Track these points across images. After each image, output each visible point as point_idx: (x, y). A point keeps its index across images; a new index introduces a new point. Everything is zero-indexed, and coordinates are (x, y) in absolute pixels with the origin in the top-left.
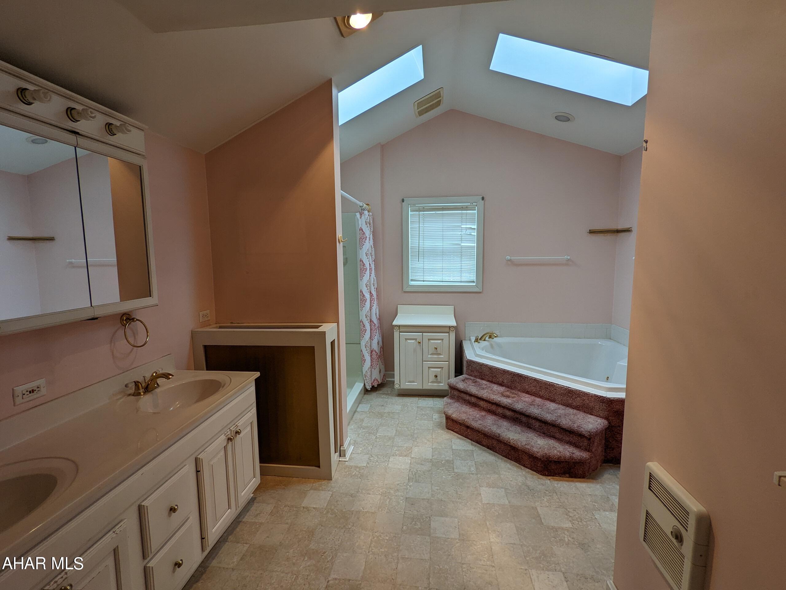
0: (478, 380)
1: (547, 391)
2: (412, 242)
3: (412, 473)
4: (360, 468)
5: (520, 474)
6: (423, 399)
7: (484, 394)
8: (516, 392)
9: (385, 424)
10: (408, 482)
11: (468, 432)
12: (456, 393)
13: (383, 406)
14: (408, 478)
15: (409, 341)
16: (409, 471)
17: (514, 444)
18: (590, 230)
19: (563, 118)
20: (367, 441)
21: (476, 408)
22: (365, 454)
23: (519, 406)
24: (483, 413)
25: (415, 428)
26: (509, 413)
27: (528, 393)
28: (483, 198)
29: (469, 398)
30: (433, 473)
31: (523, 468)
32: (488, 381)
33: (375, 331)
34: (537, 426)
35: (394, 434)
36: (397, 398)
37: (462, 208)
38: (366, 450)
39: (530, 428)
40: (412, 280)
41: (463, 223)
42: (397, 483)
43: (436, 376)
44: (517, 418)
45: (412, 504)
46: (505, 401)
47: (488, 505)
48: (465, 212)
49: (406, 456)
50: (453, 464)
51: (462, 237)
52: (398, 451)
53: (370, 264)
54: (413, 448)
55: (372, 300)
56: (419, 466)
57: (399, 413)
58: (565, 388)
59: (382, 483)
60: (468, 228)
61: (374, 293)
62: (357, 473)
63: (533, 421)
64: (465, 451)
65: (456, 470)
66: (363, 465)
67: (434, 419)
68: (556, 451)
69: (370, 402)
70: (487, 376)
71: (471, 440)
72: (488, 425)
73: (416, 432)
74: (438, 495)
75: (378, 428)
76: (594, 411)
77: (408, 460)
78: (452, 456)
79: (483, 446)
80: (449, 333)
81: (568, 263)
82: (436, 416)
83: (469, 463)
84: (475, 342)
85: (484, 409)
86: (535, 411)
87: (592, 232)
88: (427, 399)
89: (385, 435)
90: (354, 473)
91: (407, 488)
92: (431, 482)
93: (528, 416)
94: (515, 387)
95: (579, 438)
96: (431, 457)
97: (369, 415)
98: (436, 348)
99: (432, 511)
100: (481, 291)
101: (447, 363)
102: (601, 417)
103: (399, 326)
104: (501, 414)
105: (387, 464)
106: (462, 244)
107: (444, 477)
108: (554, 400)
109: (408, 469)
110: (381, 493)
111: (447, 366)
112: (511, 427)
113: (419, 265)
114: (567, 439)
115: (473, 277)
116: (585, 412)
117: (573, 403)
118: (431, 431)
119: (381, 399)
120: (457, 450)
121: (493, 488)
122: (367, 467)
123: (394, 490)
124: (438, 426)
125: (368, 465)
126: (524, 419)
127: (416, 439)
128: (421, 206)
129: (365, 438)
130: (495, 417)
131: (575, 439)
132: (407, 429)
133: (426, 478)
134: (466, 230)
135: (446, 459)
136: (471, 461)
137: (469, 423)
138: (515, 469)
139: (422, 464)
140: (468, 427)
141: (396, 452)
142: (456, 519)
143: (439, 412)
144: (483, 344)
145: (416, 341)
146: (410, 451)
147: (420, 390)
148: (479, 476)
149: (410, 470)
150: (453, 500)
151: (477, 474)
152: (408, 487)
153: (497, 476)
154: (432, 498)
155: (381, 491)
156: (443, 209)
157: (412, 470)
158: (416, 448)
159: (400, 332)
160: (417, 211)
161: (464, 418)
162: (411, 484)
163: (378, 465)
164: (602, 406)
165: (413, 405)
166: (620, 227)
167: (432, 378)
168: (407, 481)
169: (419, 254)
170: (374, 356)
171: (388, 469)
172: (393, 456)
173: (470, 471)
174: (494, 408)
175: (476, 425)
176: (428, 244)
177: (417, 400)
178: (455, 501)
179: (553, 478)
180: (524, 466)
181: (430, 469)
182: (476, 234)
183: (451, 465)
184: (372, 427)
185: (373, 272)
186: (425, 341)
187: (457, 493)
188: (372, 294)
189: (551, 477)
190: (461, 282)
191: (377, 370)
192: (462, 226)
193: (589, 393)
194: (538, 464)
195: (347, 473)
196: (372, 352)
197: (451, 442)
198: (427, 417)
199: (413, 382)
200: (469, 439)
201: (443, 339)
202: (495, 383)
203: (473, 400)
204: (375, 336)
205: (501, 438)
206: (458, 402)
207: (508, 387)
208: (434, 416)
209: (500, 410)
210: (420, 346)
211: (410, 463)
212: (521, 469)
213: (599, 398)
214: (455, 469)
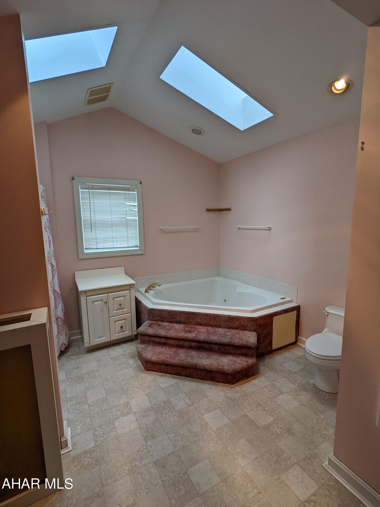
0: (160, 323)
1: (214, 321)
2: (85, 215)
3: (144, 430)
4: (89, 451)
5: (219, 389)
6: (112, 349)
7: (172, 333)
8: (192, 326)
9: (90, 386)
10: (146, 442)
11: (168, 369)
12: (146, 338)
13: (78, 368)
14: (143, 438)
15: (96, 303)
16: (140, 430)
17: (210, 368)
18: (207, 209)
19: (197, 132)
20: (81, 415)
21: (166, 346)
22: (87, 431)
23: (202, 337)
24: (174, 349)
25: (120, 380)
26: (194, 344)
27: (200, 325)
28: (141, 183)
29: (159, 339)
30: (161, 420)
31: (217, 383)
32: (168, 322)
33: (59, 299)
34: (217, 348)
35: (105, 395)
36: (88, 355)
37: (125, 189)
38: (86, 425)
39: (211, 351)
40: (86, 249)
41: (126, 201)
42: (136, 450)
43: (122, 327)
44: (201, 346)
45: (164, 467)
46: (191, 336)
47: (218, 431)
48: (128, 192)
49: (128, 414)
50: (170, 403)
51: (126, 212)
52: (118, 412)
53: (49, 237)
54: (129, 402)
55: (53, 271)
56: (145, 419)
57: (97, 370)
58: (228, 316)
59: (122, 457)
60: (131, 205)
61: (54, 264)
62: (90, 460)
63: (214, 345)
64: (172, 386)
65: (176, 409)
66: (91, 446)
67: (131, 365)
68: (238, 365)
69: (63, 368)
70: (167, 318)
71: (171, 374)
72: (184, 358)
73: (123, 384)
74: (178, 443)
75: (86, 393)
76: (247, 328)
77: (132, 417)
78: (165, 396)
79: (182, 376)
80: (129, 290)
81: (197, 230)
82: (131, 362)
83: (182, 396)
84: (145, 292)
85: (173, 346)
86: (214, 338)
87: (208, 210)
88: (114, 347)
89: (96, 399)
90: (86, 463)
91: (149, 451)
92: (165, 431)
93: (210, 343)
94: (191, 323)
95: (248, 350)
96: (150, 404)
97: (68, 383)
98: (121, 305)
99: (184, 464)
100: (144, 253)
101: (130, 314)
102: (252, 331)
103: (85, 292)
104: (188, 346)
105: (115, 432)
106: (127, 218)
107: (171, 420)
108: (220, 326)
109: (138, 428)
110: (128, 472)
111: (130, 316)
112: (200, 355)
113: (92, 235)
114: (239, 352)
115: (137, 242)
116: (241, 330)
117: (233, 326)
118: (135, 377)
119: (73, 361)
120: (165, 387)
121: (211, 411)
122: (96, 446)
123: (138, 460)
124: (138, 371)
125: (96, 443)
126: (207, 346)
127: (128, 391)
128: (90, 185)
129: (77, 411)
130: (184, 350)
131: (245, 351)
132: (114, 384)
133: (159, 429)
134: (130, 207)
135: (163, 401)
136: (181, 393)
137: (169, 361)
138: (213, 387)
139: (147, 416)
140: (167, 365)
141: (117, 413)
142: (207, 460)
143: (132, 357)
144: (151, 292)
145: (102, 301)
146: (129, 407)
147: (110, 341)
148: (195, 405)
149: (140, 427)
150: (192, 441)
151: (193, 404)
152: (149, 448)
153: (206, 399)
154: (176, 449)
155: (126, 469)
156: (109, 188)
157: (142, 427)
158: (132, 400)
159: (87, 296)
160: (86, 189)
161: (163, 358)
162: (150, 443)
163: (107, 438)
164: (253, 323)
165: (106, 357)
166: (222, 207)
167: (118, 329)
168: (144, 442)
169: (91, 226)
170: (60, 323)
171: (120, 438)
172: (117, 419)
173: (187, 404)
174: (181, 343)
175: (175, 361)
176: (98, 217)
177: (107, 351)
178: (194, 441)
179: (239, 384)
180: (218, 382)
181: (156, 417)
182: (137, 210)
183: (170, 405)
184: (78, 396)
185: (52, 244)
186: (111, 300)
187: (191, 432)
188: (53, 265)
189: (237, 383)
190: (128, 247)
191: (64, 335)
192: (126, 204)
193: (243, 317)
194: (229, 377)
195: (79, 466)
196: (57, 319)
197: (157, 382)
198: (124, 365)
199: (102, 337)
200: (169, 374)
201: (125, 296)
202: (174, 323)
203: (163, 340)
204: (59, 304)
205: (199, 366)
206: (149, 345)
207: (184, 323)
208: (129, 362)
209: (187, 344)
210: (106, 305)
211: (136, 419)
212: (217, 385)
213: (250, 318)
214: (175, 407)
